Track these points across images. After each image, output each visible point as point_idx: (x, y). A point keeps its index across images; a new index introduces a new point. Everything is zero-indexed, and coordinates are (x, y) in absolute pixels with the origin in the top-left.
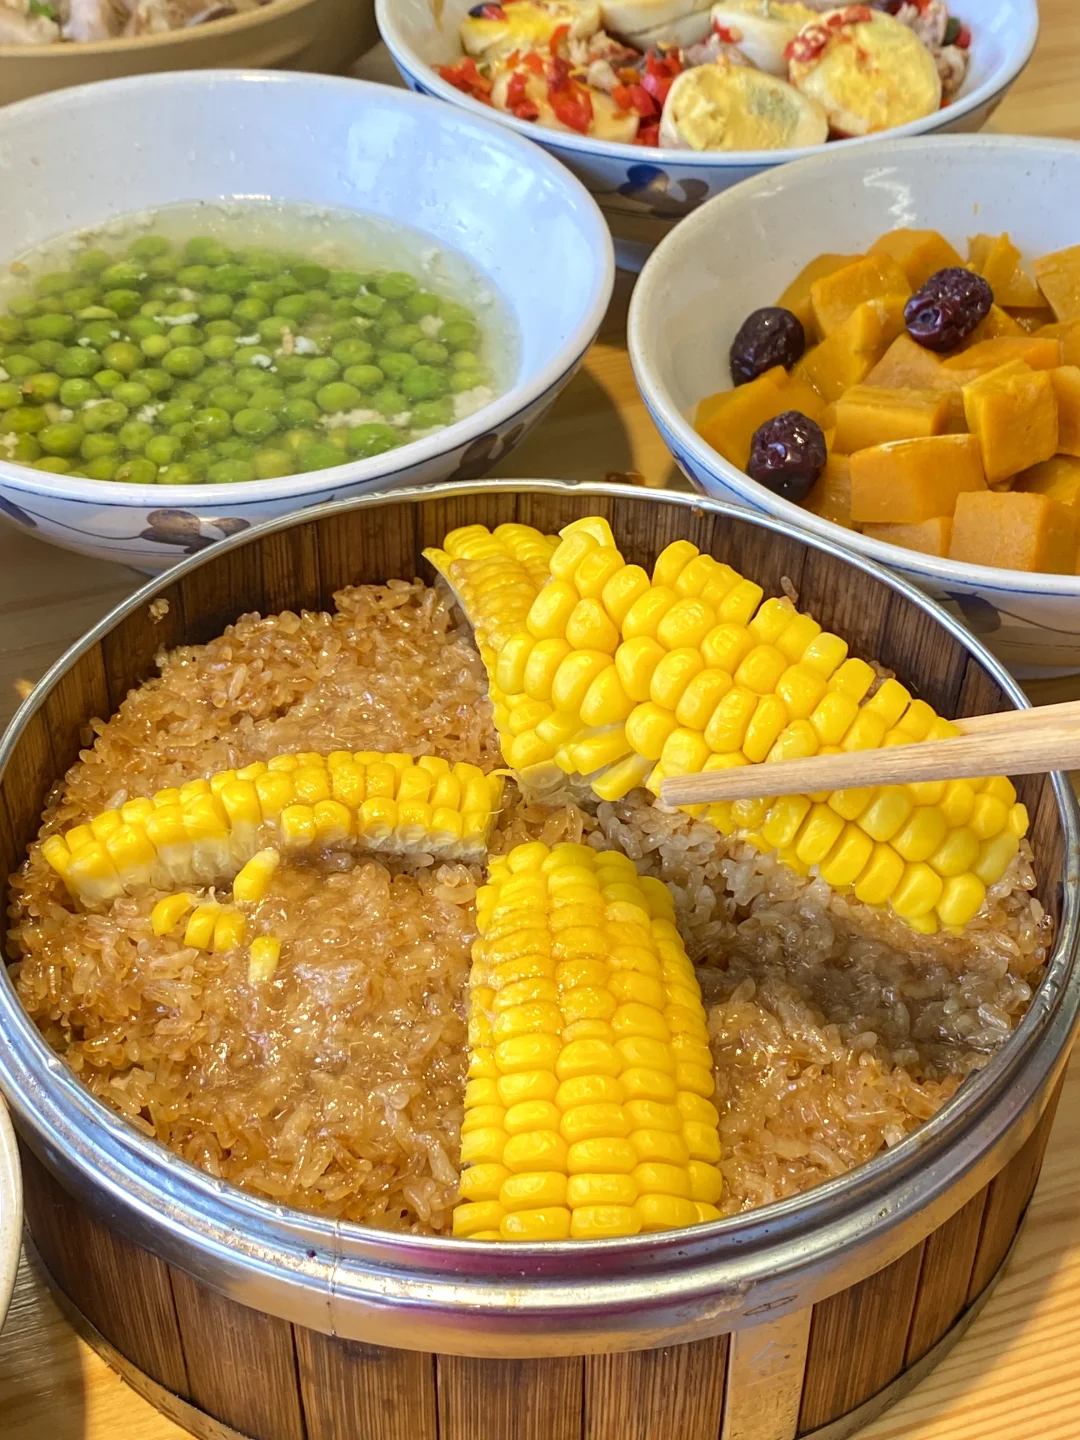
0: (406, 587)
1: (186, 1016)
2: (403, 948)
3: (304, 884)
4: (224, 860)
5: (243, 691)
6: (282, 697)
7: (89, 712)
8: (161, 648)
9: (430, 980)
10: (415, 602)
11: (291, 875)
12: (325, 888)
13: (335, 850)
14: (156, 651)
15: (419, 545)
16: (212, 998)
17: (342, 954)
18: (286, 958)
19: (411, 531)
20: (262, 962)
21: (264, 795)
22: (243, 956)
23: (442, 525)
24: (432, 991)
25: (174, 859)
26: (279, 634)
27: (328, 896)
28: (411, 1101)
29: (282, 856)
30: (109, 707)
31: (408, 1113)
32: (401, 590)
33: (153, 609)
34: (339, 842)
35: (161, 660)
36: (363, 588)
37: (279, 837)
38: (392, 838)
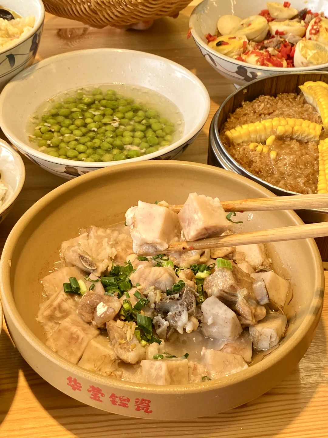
0: (293, 94)
1: (258, 163)
2: (302, 155)
3: (281, 142)
4: (263, 137)
5: (263, 109)
6: (271, 111)
7: (229, 111)
8: (243, 101)
9: (308, 161)
10: (295, 98)
11: (277, 141)
12: (285, 144)
13: (287, 137)
14: (242, 101)
15: (298, 85)
16: (263, 161)
17: (290, 154)
18: (278, 155)
19: (296, 82)
20: (273, 155)
21: (274, 124)
22: (269, 154)
23: (303, 80)
24: (308, 163)
25: (253, 136)
26: (269, 99)
27: (285, 145)
28: (305, 182)
29: (276, 137)
30: (233, 111)
31: (304, 183)
32: (293, 95)
33: (244, 91)
34: (288, 135)
35: (243, 103)
36: (284, 94)
37: (276, 133)
38: (299, 136)
